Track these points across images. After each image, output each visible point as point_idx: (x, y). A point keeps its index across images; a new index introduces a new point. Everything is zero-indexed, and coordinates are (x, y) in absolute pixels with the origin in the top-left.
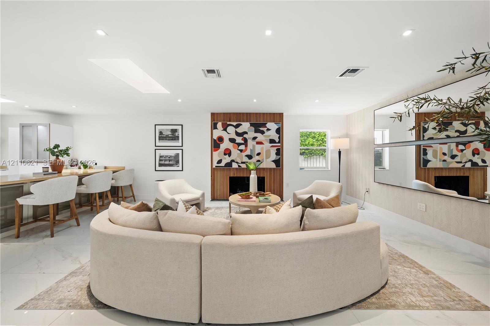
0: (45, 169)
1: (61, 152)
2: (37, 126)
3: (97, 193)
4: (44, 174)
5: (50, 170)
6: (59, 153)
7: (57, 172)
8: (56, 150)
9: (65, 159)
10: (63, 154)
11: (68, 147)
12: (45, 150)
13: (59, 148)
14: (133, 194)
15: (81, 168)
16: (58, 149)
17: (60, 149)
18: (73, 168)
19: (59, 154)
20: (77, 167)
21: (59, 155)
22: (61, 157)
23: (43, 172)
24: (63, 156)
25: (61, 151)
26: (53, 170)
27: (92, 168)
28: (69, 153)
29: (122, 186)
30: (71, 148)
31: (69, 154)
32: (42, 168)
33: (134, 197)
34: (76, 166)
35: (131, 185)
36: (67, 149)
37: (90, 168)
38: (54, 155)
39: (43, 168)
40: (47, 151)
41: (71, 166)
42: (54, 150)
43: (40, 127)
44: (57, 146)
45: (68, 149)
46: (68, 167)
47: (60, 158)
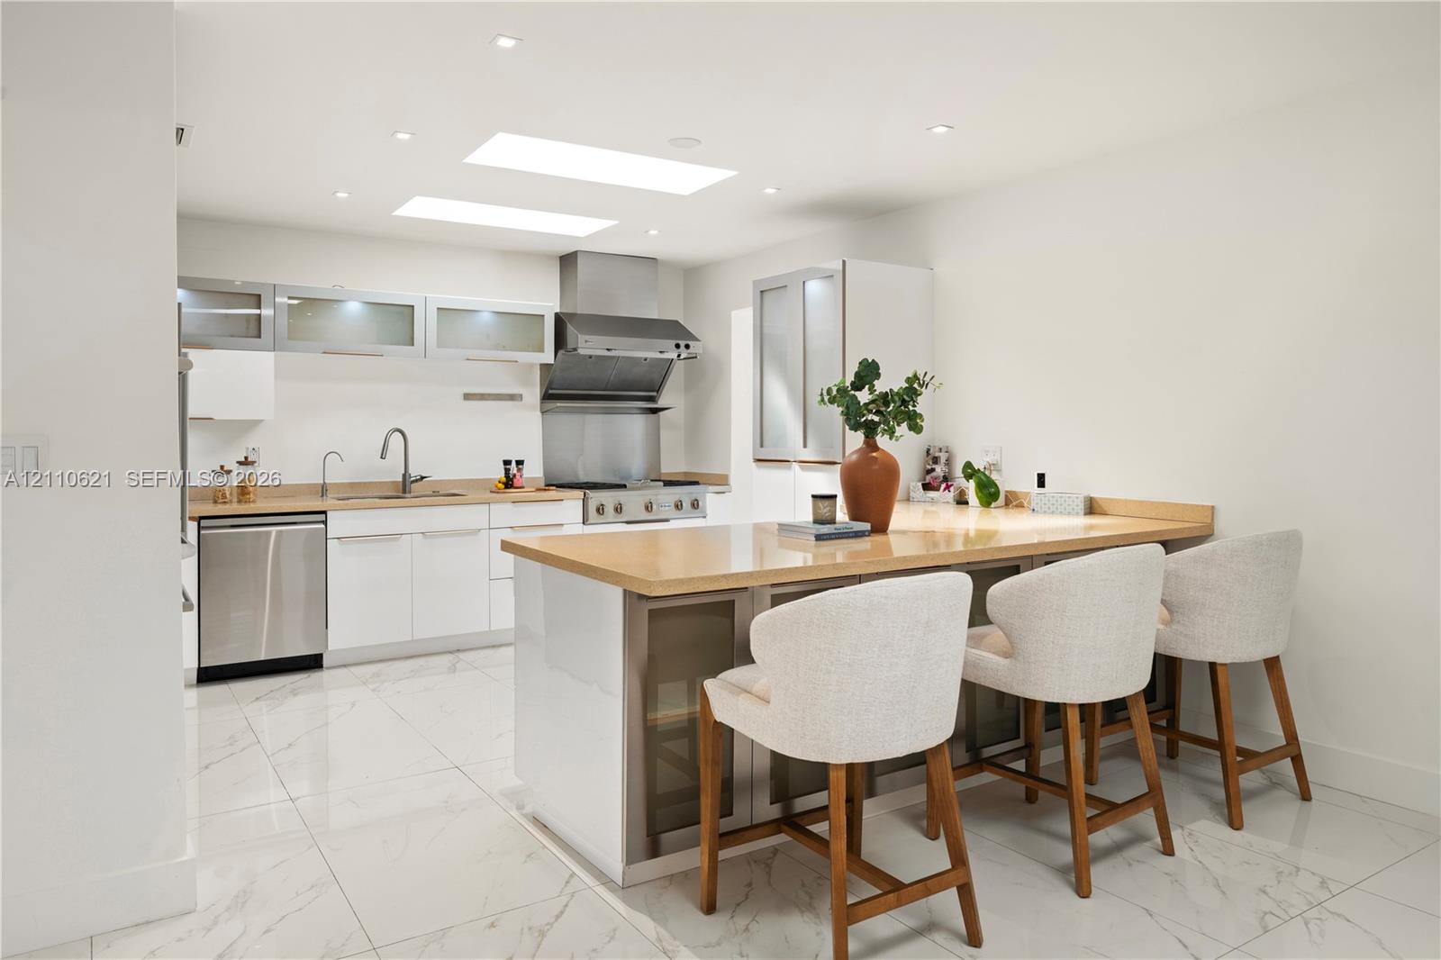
0: (821, 503)
1: (887, 404)
2: (804, 282)
3: (1072, 705)
4: (819, 538)
5: (842, 515)
6: (878, 413)
7: (867, 526)
8: (864, 396)
9: (902, 447)
10: (895, 418)
11: (916, 377)
12: (823, 400)
13: (876, 382)
14: (1292, 737)
15: (967, 503)
16: (872, 390)
17: (881, 386)
18: (933, 501)
19: (876, 419)
20: (950, 495)
21: (878, 424)
22: (887, 437)
23: (816, 522)
24: (891, 433)
25: (885, 398)
26: (855, 517)
27: (1021, 506)
28: (918, 410)
29: (1219, 661)
30: (927, 379)
31: (921, 416)
32: (811, 498)
33: (1297, 761)
34: (948, 488)
35: (1272, 664)
36: (912, 390)
37: (1007, 503)
38: (855, 428)
39: (814, 496)
40: (832, 401)
41: (927, 487)
42: (857, 393)
43: (814, 287)
44: (868, 372)
45: (916, 385)
46: (912, 494)
47: (882, 441)
